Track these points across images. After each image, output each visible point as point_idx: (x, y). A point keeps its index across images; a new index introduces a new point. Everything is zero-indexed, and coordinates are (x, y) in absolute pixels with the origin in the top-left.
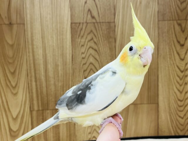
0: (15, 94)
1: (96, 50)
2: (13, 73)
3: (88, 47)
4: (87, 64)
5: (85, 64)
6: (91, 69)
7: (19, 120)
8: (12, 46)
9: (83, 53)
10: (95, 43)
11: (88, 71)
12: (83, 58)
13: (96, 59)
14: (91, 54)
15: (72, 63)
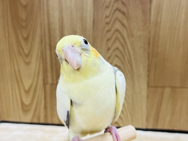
0: (28, 64)
1: (123, 13)
2: (26, 39)
3: (114, 9)
4: (112, 31)
5: (108, 31)
6: (117, 38)
7: (31, 93)
8: (25, 7)
9: (107, 17)
10: (123, 3)
11: (112, 40)
12: (107, 23)
13: (123, 25)
14: (117, 18)
15: (93, 29)
